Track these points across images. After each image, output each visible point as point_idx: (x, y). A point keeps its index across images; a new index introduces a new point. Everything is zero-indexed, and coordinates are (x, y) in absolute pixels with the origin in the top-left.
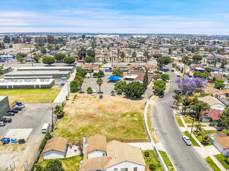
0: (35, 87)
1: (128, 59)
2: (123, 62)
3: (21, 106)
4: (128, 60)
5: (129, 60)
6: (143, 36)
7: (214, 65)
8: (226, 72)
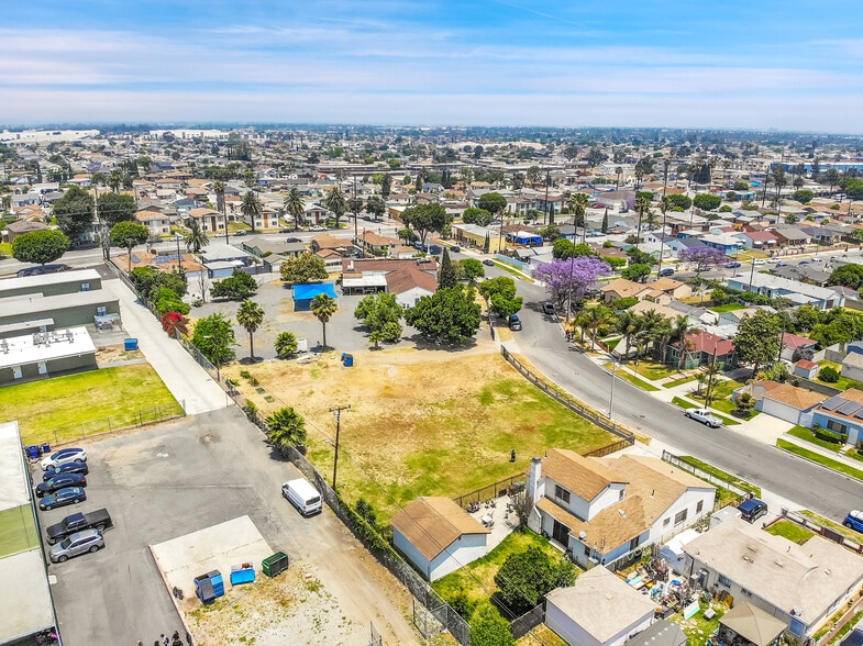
0: (18, 374)
1: (270, 221)
2: (253, 232)
3: (76, 457)
4: (270, 225)
5: (274, 223)
6: (207, 133)
7: (548, 220)
8: (596, 236)
